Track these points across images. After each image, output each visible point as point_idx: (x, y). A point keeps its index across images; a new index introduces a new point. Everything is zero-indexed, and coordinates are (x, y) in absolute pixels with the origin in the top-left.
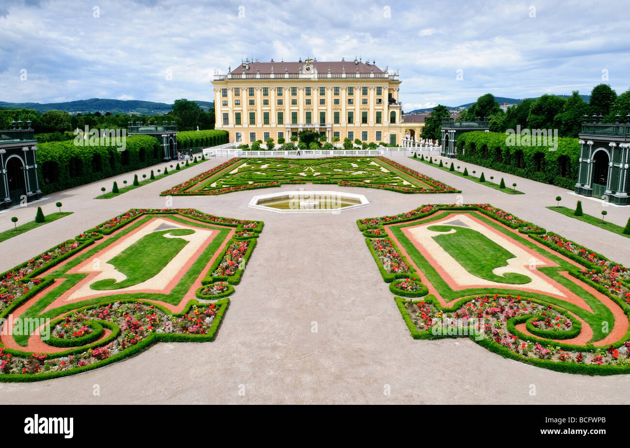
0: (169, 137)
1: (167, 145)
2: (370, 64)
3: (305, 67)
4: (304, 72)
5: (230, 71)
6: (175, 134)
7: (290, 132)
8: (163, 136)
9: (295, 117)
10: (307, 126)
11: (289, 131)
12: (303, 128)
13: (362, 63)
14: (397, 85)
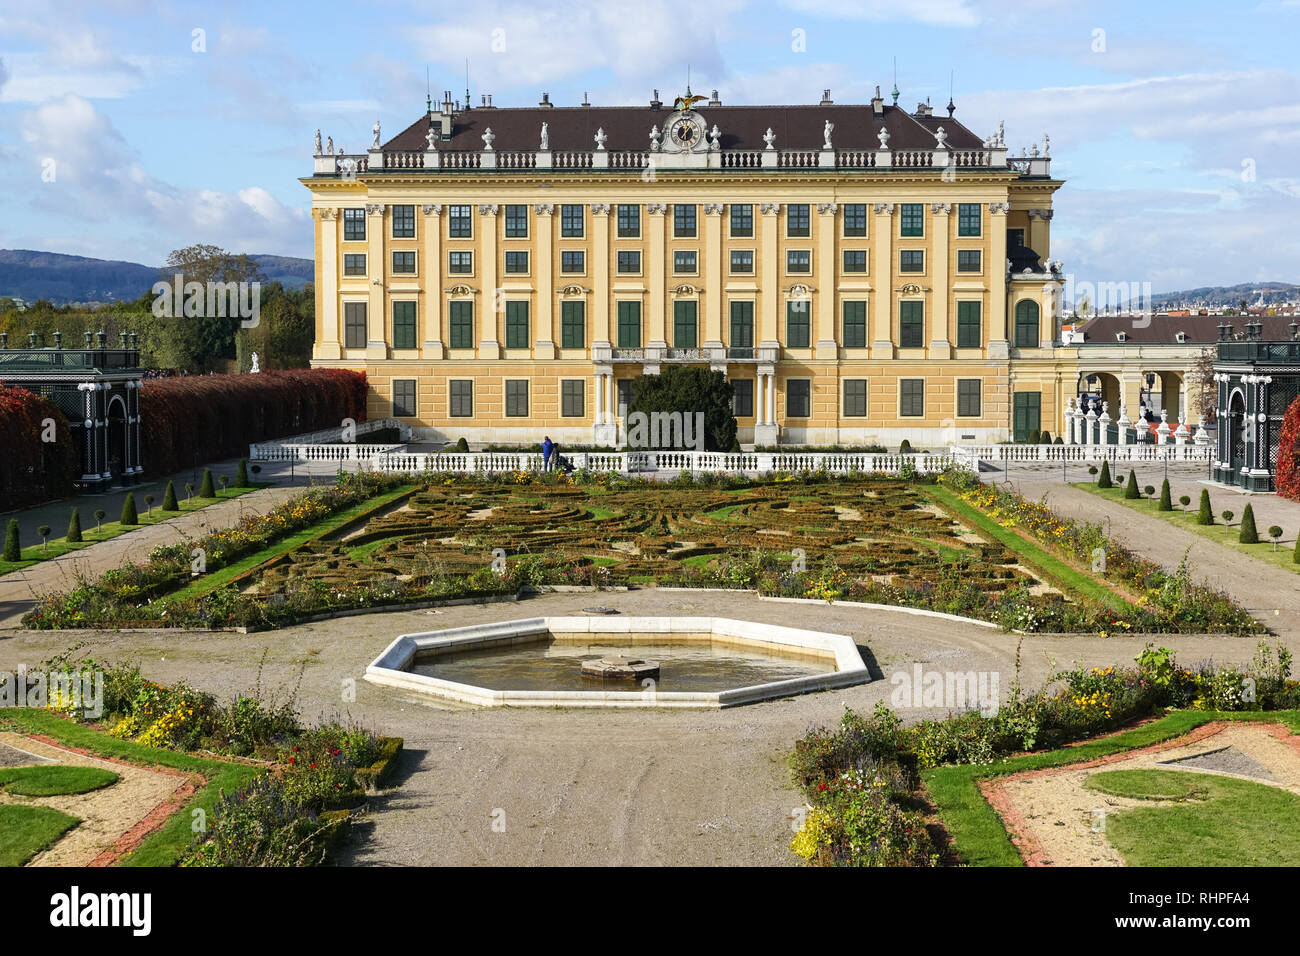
0: (111, 393)
1: (97, 424)
2: (935, 113)
3: (673, 124)
4: (669, 144)
5: (377, 140)
6: (135, 380)
7: (608, 380)
8: (81, 387)
9: (630, 318)
10: (679, 357)
11: (605, 376)
12: (662, 365)
13: (903, 114)
14: (1045, 198)
